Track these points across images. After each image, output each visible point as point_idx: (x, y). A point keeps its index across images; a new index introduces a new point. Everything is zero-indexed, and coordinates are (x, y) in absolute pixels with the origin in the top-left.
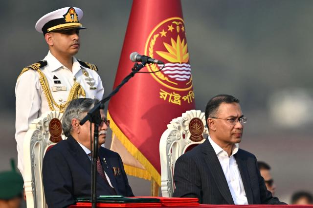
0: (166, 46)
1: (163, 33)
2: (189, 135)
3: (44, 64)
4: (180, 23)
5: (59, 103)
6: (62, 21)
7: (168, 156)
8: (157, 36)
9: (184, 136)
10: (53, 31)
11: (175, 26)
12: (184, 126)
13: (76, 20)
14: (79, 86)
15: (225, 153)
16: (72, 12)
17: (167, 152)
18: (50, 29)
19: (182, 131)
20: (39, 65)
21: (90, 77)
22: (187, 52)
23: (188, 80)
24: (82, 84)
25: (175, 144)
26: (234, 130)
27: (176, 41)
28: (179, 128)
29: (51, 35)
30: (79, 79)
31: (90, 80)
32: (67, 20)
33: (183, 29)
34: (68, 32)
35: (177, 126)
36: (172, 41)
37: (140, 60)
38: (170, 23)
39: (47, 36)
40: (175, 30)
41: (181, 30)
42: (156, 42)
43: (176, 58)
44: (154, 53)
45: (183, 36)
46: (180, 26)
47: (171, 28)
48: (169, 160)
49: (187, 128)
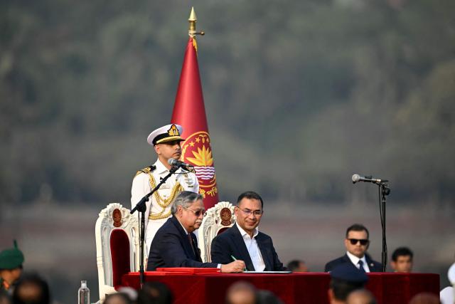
0: (194, 153)
1: (192, 144)
2: (221, 220)
3: (153, 168)
4: (205, 136)
5: (164, 198)
6: (166, 135)
7: (204, 237)
8: (187, 145)
9: (217, 222)
10: (160, 143)
11: (201, 138)
12: (217, 214)
13: (177, 134)
14: (180, 185)
15: (248, 236)
16: (174, 128)
17: (204, 234)
18: (158, 142)
19: (215, 218)
20: (150, 169)
21: (189, 178)
22: (212, 157)
23: (211, 179)
24: (182, 184)
25: (210, 228)
26: (247, 219)
27: (202, 149)
28: (213, 215)
29: (159, 146)
30: (179, 179)
31: (189, 180)
32: (170, 134)
33: (208, 140)
34: (172, 143)
35: (211, 214)
36: (199, 149)
37: (176, 164)
38: (197, 136)
39: (157, 147)
40: (201, 141)
41: (206, 141)
42: (186, 151)
43: (201, 162)
44: (185, 159)
45: (208, 146)
46: (205, 138)
47: (198, 140)
48: (205, 240)
49: (219, 215)
